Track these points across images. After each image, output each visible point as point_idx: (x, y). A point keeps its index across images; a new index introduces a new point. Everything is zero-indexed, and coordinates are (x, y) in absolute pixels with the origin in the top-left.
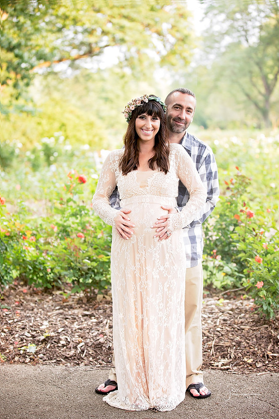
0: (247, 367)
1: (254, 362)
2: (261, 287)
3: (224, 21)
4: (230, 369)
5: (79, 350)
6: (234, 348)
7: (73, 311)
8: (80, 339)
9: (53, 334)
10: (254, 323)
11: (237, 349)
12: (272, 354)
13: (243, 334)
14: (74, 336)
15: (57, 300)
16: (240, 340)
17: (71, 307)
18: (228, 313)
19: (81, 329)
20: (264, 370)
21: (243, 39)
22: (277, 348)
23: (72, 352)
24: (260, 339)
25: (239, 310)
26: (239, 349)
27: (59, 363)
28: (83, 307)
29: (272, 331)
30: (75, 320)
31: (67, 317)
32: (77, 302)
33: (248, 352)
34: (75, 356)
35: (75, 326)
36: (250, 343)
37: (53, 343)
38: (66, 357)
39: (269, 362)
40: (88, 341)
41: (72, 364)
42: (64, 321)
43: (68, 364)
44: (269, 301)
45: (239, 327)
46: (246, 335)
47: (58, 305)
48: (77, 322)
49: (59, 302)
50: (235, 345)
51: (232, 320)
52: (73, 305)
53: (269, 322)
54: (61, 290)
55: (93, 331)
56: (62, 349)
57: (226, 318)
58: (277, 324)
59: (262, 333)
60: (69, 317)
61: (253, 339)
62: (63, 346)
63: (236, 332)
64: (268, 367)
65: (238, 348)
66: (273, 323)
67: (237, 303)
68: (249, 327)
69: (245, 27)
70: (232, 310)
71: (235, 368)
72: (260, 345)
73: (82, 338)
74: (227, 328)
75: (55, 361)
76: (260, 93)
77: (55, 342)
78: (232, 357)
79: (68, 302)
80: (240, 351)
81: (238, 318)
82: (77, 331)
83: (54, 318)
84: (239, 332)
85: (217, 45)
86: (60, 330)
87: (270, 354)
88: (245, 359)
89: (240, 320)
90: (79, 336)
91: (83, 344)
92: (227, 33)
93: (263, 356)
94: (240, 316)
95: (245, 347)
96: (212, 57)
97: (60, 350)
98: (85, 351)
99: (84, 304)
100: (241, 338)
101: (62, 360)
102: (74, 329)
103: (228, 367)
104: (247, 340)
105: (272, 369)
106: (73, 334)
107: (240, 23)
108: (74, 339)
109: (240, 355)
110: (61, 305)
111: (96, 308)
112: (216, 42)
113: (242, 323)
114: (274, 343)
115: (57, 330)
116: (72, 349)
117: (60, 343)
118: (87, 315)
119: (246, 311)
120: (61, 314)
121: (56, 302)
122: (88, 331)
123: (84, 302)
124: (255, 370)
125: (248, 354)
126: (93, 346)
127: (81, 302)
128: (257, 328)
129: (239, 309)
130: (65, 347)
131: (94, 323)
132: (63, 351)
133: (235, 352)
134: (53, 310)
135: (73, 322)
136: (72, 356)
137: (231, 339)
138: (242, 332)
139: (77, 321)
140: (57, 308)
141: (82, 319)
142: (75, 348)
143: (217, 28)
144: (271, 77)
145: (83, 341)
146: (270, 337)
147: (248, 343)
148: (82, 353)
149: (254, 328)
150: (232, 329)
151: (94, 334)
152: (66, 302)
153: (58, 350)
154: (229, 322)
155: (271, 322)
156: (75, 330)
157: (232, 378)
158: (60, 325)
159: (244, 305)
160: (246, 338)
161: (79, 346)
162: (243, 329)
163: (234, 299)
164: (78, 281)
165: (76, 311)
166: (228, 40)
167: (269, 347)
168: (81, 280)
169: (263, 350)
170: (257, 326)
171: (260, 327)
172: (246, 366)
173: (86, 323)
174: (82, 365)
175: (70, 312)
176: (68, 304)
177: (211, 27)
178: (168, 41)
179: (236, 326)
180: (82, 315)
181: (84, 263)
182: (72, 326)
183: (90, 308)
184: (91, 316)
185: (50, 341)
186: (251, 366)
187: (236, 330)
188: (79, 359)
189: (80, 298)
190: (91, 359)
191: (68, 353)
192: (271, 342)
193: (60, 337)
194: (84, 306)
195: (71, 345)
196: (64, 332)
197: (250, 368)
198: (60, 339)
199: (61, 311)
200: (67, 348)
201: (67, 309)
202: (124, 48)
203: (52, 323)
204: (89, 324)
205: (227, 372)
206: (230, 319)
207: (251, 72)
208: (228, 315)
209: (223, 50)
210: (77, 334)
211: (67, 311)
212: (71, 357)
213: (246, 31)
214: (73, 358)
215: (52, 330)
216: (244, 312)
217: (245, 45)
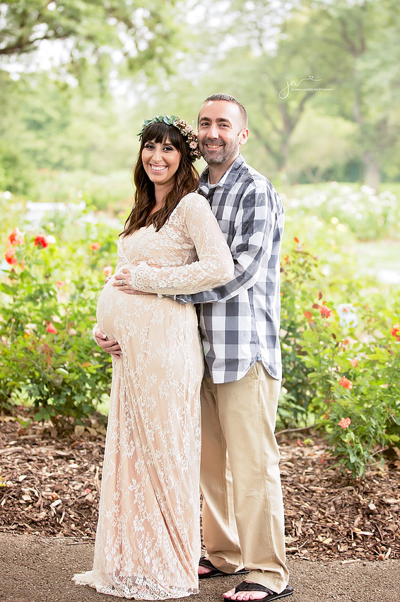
0: (324, 550)
1: (334, 544)
2: (347, 426)
3: (226, 13)
4: (297, 551)
5: (53, 512)
6: (302, 519)
7: (38, 450)
8: (54, 493)
9: (10, 484)
10: (331, 483)
11: (306, 522)
12: (362, 533)
13: (314, 498)
14: (44, 488)
15: (8, 430)
16: (310, 508)
17: (34, 443)
18: (286, 465)
19: (54, 478)
20: (351, 557)
21: (254, 43)
22: (369, 523)
23: (43, 515)
24: (342, 508)
25: (303, 462)
26: (310, 522)
27: (22, 531)
28: (53, 444)
29: (360, 496)
30: (44, 464)
31: (30, 458)
32: (42, 436)
33: (323, 528)
34: (47, 520)
35: (45, 473)
36: (327, 513)
37: (10, 499)
38: (33, 522)
39: (357, 543)
40: (67, 497)
41: (43, 532)
42: (26, 464)
43: (37, 533)
44: (359, 449)
45: (307, 487)
46: (320, 501)
47: (13, 438)
48: (46, 468)
49: (12, 434)
50: (302, 516)
51: (295, 476)
52: (37, 440)
53: (356, 482)
54: (11, 415)
55: (74, 483)
56: (26, 509)
57: (285, 473)
58: (367, 486)
59: (344, 499)
60: (34, 458)
61: (330, 507)
62: (28, 503)
63: (304, 495)
64: (356, 551)
65: (308, 521)
66: (362, 485)
67: (293, 450)
68: (323, 489)
69: (259, 24)
70: (291, 461)
71: (305, 551)
72: (342, 517)
73: (57, 492)
74: (287, 488)
75: (15, 526)
76: (275, 128)
77: (13, 496)
78: (298, 534)
79: (27, 435)
80: (312, 524)
81: (304, 473)
82: (49, 480)
83: (9, 458)
84: (308, 495)
85: (212, 50)
86: (21, 478)
87: (359, 532)
88: (320, 538)
89: (308, 477)
90: (53, 489)
91: (59, 502)
92: (229, 31)
93: (348, 534)
94: (306, 471)
95: (319, 519)
96: (204, 67)
97: (22, 510)
98: (64, 514)
99: (53, 439)
100: (311, 505)
101: (26, 525)
102: (43, 478)
103: (294, 549)
104: (320, 509)
105: (363, 554)
106: (42, 486)
107: (252, 17)
108: (44, 493)
109: (311, 530)
110: (17, 438)
111: (75, 447)
112: (212, 44)
113: (311, 481)
114: (363, 515)
115: (16, 478)
116: (42, 509)
117: (22, 499)
118: (61, 457)
119: (314, 464)
120: (20, 453)
121: (8, 433)
122: (66, 481)
123: (52, 436)
124: (337, 556)
125: (324, 530)
126: (76, 505)
127: (47, 435)
128: (336, 490)
129: (303, 460)
130: (30, 506)
131: (75, 471)
132: (28, 512)
133: (303, 526)
134: (5, 446)
135: (41, 467)
136: (43, 520)
137: (296, 506)
138: (313, 495)
139: (47, 465)
140: (12, 443)
141: (54, 463)
142: (48, 507)
143: (215, 22)
144: (294, 105)
145: (59, 497)
146: (357, 505)
147: (323, 514)
148: (59, 516)
149: (332, 491)
150: (296, 490)
151: (77, 488)
152: (23, 435)
153: (19, 509)
154: (289, 479)
155: (358, 482)
156: (45, 480)
157: (303, 566)
158: (19, 469)
159: (306, 454)
160: (319, 505)
161: (53, 505)
162: (314, 492)
163: (288, 445)
164: (45, 403)
165: (43, 450)
166: (230, 42)
167: (356, 522)
168: (50, 401)
169: (348, 525)
170: (336, 488)
171: (340, 489)
172: (321, 549)
173: (61, 468)
174: (60, 535)
175: (34, 451)
176: (27, 437)
177: (206, 20)
178: (142, 37)
179: (302, 486)
180: (54, 457)
181: (59, 374)
182: (40, 473)
183: (64, 445)
184: (68, 458)
185: (5, 495)
186: (331, 549)
187: (303, 491)
188: (53, 526)
189: (46, 429)
190: (73, 526)
191: (35, 515)
192: (358, 513)
193: (23, 489)
194: (54, 442)
195: (40, 502)
196: (27, 481)
197: (328, 552)
198: (22, 493)
199: (20, 448)
200: (34, 507)
201: (28, 446)
202: (70, 42)
203: (6, 466)
204: (67, 470)
205: (294, 558)
206: (291, 474)
207: (263, 96)
208: (287, 468)
209: (221, 57)
210: (49, 486)
211: (29, 449)
212: (40, 522)
213: (261, 30)
214: (43, 523)
215: (7, 477)
216: (310, 464)
217: (256, 53)
